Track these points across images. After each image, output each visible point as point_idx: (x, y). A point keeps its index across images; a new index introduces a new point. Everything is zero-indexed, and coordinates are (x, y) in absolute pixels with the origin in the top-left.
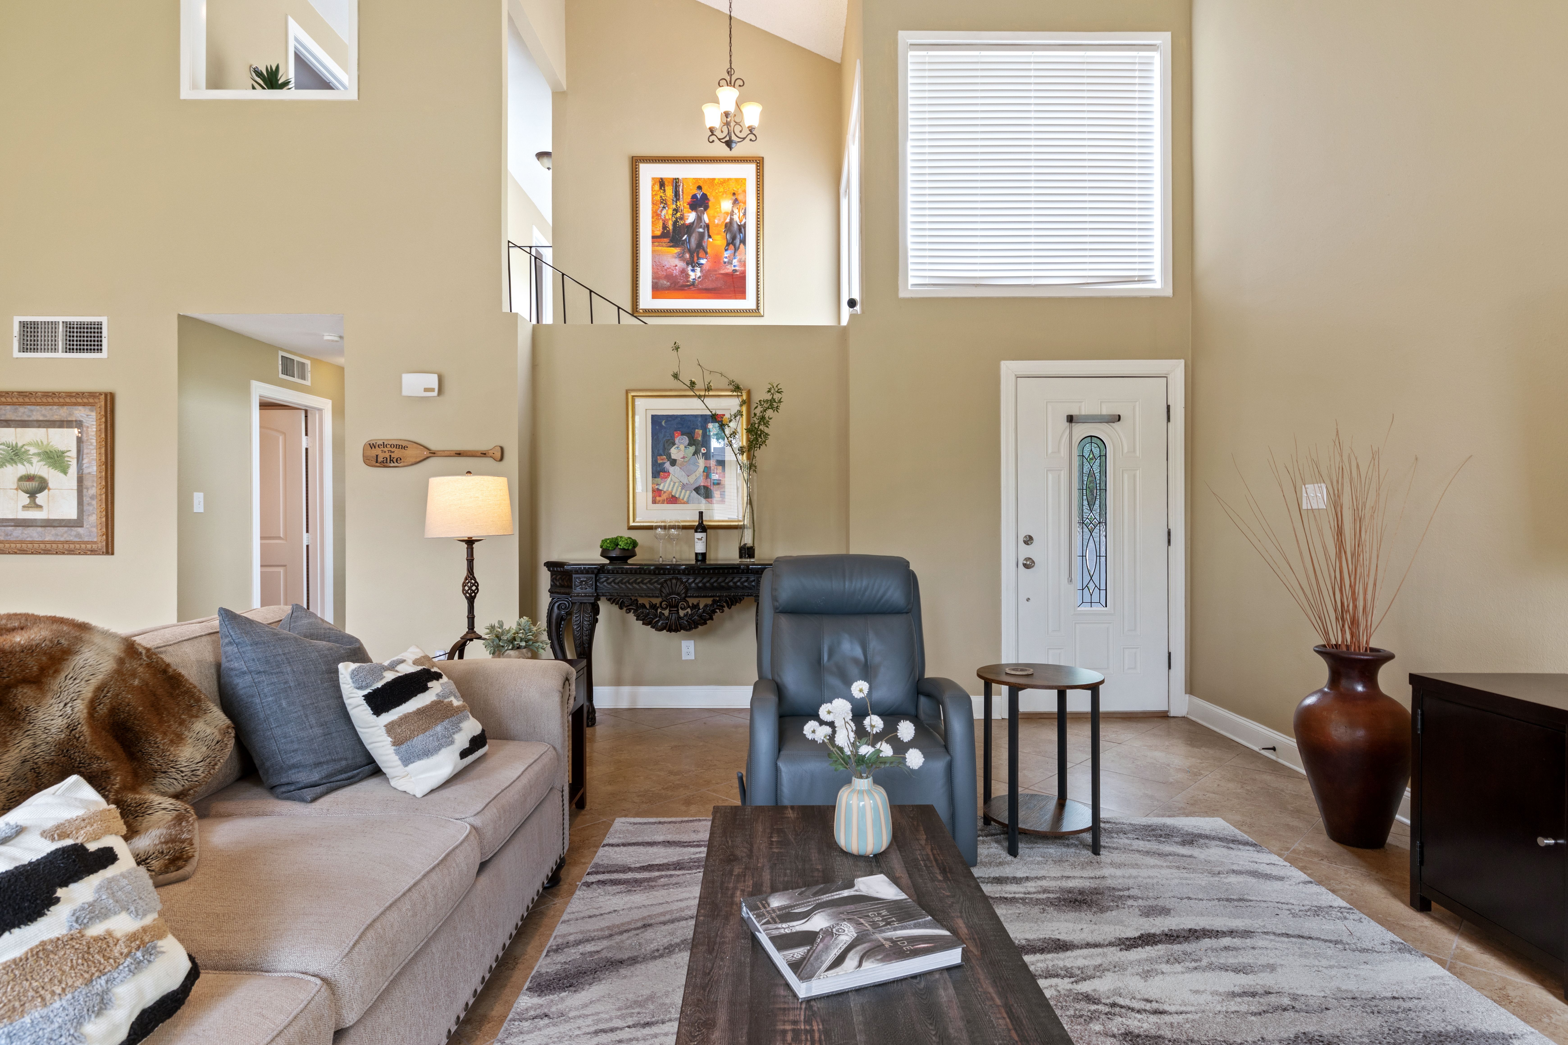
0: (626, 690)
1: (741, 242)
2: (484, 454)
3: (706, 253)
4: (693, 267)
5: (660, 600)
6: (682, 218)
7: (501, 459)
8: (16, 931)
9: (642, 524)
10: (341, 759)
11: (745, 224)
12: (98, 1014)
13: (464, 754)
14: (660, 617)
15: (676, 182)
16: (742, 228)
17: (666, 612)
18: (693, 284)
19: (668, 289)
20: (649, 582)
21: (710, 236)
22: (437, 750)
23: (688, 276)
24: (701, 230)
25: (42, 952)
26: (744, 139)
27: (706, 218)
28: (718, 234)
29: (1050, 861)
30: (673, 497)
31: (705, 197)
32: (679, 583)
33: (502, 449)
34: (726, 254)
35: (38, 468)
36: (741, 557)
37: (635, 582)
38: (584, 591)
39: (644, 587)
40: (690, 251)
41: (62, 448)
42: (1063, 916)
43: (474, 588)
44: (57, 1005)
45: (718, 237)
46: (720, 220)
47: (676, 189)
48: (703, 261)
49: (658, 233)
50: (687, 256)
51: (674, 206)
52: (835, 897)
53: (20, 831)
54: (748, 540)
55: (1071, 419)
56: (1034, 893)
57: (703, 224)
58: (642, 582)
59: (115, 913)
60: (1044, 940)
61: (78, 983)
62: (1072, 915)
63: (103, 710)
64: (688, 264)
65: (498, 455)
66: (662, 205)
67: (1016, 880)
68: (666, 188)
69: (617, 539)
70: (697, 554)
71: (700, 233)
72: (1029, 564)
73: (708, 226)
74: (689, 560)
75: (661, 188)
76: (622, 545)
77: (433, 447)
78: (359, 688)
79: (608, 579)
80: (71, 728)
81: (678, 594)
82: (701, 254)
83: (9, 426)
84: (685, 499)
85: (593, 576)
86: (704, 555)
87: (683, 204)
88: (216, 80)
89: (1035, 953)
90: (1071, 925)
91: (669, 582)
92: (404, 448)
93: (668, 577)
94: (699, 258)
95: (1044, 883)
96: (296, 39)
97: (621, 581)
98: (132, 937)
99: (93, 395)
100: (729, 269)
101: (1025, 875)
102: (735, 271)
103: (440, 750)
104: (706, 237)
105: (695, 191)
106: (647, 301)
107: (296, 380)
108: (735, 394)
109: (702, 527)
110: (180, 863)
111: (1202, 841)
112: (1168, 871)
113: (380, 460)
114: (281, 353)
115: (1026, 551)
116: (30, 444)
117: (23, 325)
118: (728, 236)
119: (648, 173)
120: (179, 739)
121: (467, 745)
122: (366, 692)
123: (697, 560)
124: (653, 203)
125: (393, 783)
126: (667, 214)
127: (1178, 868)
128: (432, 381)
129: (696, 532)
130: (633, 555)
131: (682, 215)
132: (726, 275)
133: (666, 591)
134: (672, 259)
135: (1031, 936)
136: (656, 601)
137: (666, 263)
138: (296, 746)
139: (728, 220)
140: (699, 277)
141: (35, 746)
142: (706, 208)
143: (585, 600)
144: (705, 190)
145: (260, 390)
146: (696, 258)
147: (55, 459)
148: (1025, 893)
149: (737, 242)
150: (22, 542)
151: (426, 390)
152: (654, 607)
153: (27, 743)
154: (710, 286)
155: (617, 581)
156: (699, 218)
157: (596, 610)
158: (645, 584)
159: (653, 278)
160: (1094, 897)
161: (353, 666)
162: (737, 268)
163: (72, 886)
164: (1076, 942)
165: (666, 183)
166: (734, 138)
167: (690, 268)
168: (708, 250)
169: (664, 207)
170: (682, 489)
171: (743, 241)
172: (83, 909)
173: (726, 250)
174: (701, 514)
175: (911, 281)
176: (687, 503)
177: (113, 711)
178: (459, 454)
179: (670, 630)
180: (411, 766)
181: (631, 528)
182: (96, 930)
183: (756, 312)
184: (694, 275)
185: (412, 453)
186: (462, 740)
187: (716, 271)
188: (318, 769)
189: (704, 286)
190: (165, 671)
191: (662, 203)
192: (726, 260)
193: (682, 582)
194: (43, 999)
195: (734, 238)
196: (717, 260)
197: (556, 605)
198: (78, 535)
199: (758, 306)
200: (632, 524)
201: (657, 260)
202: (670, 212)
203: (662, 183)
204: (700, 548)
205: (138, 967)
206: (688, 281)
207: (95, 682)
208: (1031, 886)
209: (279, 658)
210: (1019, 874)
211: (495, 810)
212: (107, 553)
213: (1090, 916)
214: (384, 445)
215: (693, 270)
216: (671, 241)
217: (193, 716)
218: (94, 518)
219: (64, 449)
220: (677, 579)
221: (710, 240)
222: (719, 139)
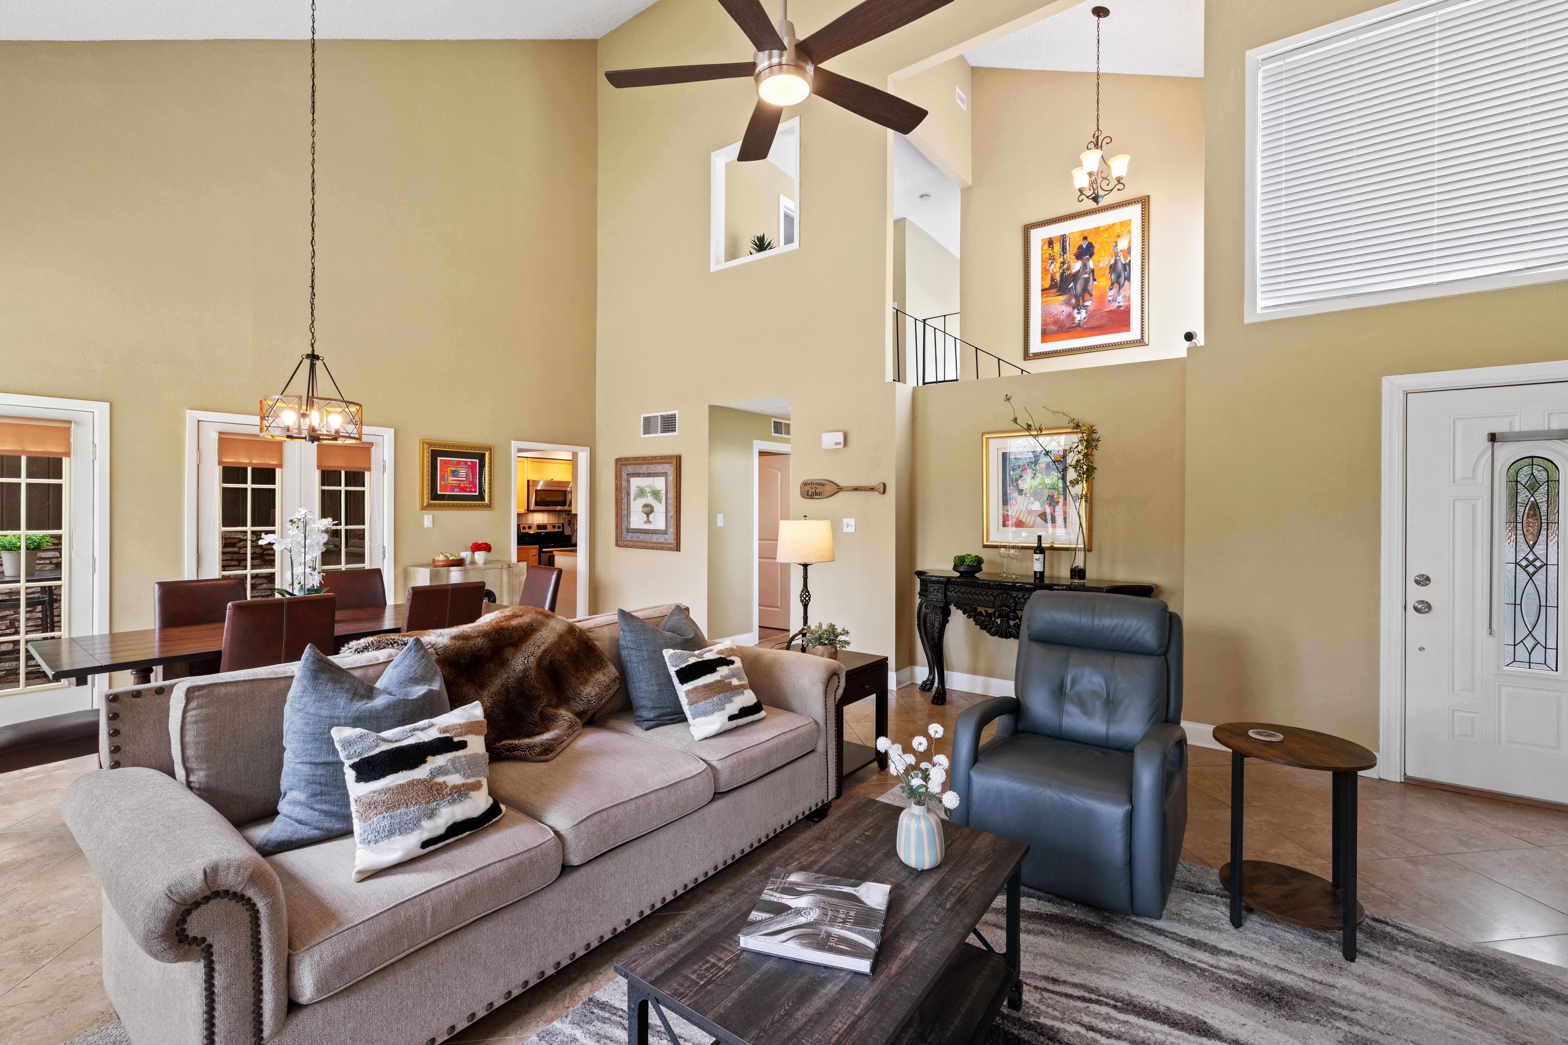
0: (980, 679)
1: (1125, 279)
2: (872, 489)
3: (1091, 295)
4: (1079, 310)
5: (993, 610)
6: (1068, 269)
7: (884, 492)
8: (405, 772)
9: (994, 544)
10: (667, 707)
11: (1130, 261)
12: (430, 818)
13: (732, 718)
14: (993, 624)
15: (1063, 239)
16: (1127, 266)
17: (999, 621)
18: (1079, 325)
19: (1056, 332)
20: (986, 594)
21: (1094, 280)
22: (712, 712)
23: (1074, 318)
24: (1086, 276)
25: (412, 784)
26: (1111, 190)
27: (1091, 264)
28: (1103, 276)
29: (1277, 946)
30: (1020, 521)
31: (1090, 246)
32: (1009, 597)
33: (884, 485)
34: (1111, 293)
35: (650, 500)
36: (1072, 578)
37: (975, 593)
38: (936, 597)
39: (982, 598)
40: (1076, 297)
41: (659, 489)
42: (1235, 1004)
43: (807, 598)
44: (412, 809)
45: (1103, 279)
46: (1104, 263)
47: (1063, 244)
48: (1087, 303)
49: (1047, 286)
50: (1073, 301)
51: (1062, 260)
52: (836, 889)
53: (432, 725)
54: (1079, 563)
55: (1493, 438)
56: (1224, 970)
57: (1088, 270)
58: (980, 594)
59: (452, 774)
60: (1187, 1017)
61: (423, 802)
62: (1249, 1007)
63: (546, 662)
64: (1074, 308)
65: (882, 489)
66: (1051, 261)
67: (1214, 950)
68: (1054, 245)
69: (964, 557)
70: (1035, 572)
71: (1085, 278)
72: (1424, 607)
73: (1093, 271)
74: (1027, 576)
75: (1049, 247)
76: (967, 561)
77: (841, 484)
78: (673, 666)
79: (955, 589)
80: (525, 671)
81: (1008, 607)
82: (1087, 296)
83: (639, 477)
84: (1031, 524)
85: (943, 586)
86: (1042, 574)
87: (1070, 256)
88: (732, 253)
89: (1164, 1023)
90: (1233, 1016)
91: (1000, 596)
92: (823, 485)
93: (1000, 591)
94: (1084, 301)
95: (1246, 965)
96: (785, 207)
97: (964, 592)
98: (454, 787)
99: (671, 457)
100: (1114, 306)
101: (1229, 949)
102: (1120, 306)
103: (713, 712)
104: (1091, 281)
105: (1081, 242)
106: (1037, 345)
107: (783, 436)
108: (1075, 430)
109: (1040, 549)
110: (548, 752)
111: (1543, 999)
112: (1440, 1012)
113: (810, 494)
114: (773, 420)
115: (1416, 593)
116: (647, 487)
117: (645, 418)
118: (1113, 277)
119: (1038, 236)
120: (586, 681)
121: (737, 712)
122: (676, 669)
123: (1036, 578)
124: (1043, 261)
125: (692, 729)
126: (1055, 268)
127: (1460, 1014)
128: (840, 437)
129: (1035, 553)
130: (979, 569)
131: (1069, 266)
132: (1112, 311)
133: (998, 603)
134: (1060, 306)
135: (1174, 1006)
136: (990, 611)
137: (1054, 311)
138: (644, 695)
139: (1113, 262)
140: (1085, 318)
141: (508, 678)
142: (1091, 255)
143: (938, 604)
144: (1090, 240)
145: (760, 445)
146: (1081, 302)
147: (656, 494)
148: (1212, 966)
149: (1122, 279)
150: (643, 542)
151: (837, 444)
152: (988, 615)
153: (505, 676)
154: (1096, 325)
155: (961, 591)
156: (1085, 266)
157: (946, 613)
158: (982, 596)
159: (1042, 326)
160: (1295, 1001)
161: (671, 651)
162: (1121, 304)
163: (437, 757)
164: (1223, 1033)
165: (1054, 241)
166: (1101, 193)
167: (1076, 311)
168: (1093, 293)
169: (1052, 263)
170: (1028, 515)
171: (1128, 278)
172: (436, 768)
173: (1110, 289)
174: (1040, 537)
175: (1261, 303)
176: (1032, 527)
177: (551, 663)
178: (856, 489)
179: (1001, 636)
180: (696, 719)
181: (985, 546)
182: (440, 779)
183: (1140, 342)
184: (1080, 316)
185: (829, 489)
186: (733, 707)
187: (1100, 310)
188: (654, 711)
189: (1089, 325)
190: (586, 643)
191: (1050, 259)
192: (1110, 298)
193: (1012, 597)
194: (407, 804)
195: (1119, 277)
196: (1102, 300)
197: (924, 605)
198: (665, 539)
199: (1142, 336)
200: (985, 543)
201: (1045, 309)
202: (1058, 265)
203: (1050, 242)
204: (1038, 567)
205: (453, 802)
206: (1074, 323)
207: (543, 647)
208: (1225, 962)
209: (641, 641)
210: (1224, 946)
211: (735, 760)
212: (677, 550)
213: (1270, 1016)
214: (812, 484)
215: (1079, 313)
216: (1059, 291)
217: (597, 669)
218: (672, 530)
219: (660, 489)
220: (1008, 594)
221: (1095, 283)
222: (1088, 197)
